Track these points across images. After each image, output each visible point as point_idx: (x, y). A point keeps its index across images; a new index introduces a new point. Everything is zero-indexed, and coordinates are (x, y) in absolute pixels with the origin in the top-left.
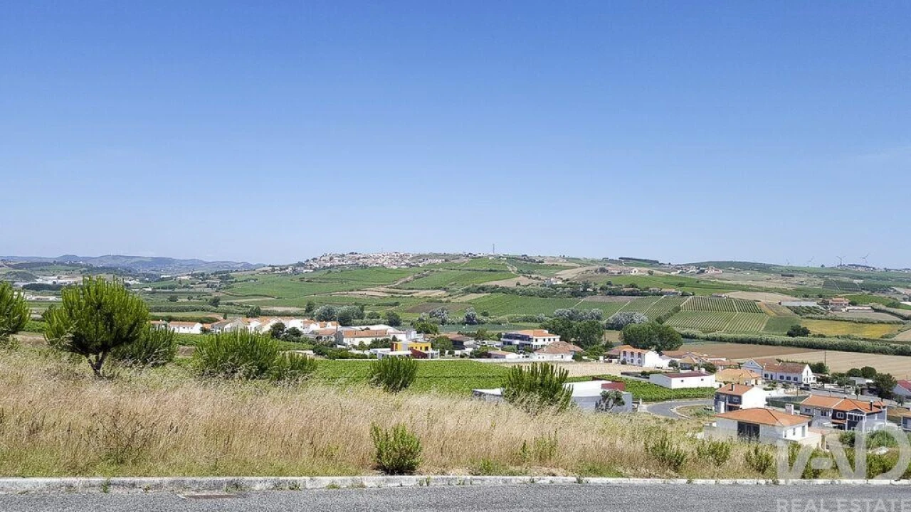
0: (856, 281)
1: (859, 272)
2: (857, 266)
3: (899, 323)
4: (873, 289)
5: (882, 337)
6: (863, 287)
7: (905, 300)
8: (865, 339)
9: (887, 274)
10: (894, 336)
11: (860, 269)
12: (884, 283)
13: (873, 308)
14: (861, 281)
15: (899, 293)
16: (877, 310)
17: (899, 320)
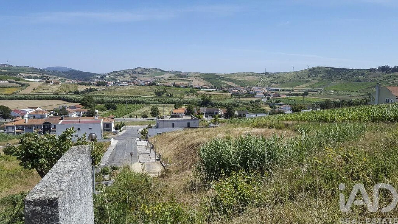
0: (3, 71)
1: (5, 67)
2: (4, 65)
3: (20, 87)
4: (11, 74)
5: (13, 93)
6: (6, 73)
7: (24, 78)
8: (5, 95)
9: (17, 68)
10: (18, 92)
11: (6, 66)
12: (16, 71)
13: (9, 81)
14: (6, 71)
15: (22, 75)
16: (10, 82)
17: (20, 85)
